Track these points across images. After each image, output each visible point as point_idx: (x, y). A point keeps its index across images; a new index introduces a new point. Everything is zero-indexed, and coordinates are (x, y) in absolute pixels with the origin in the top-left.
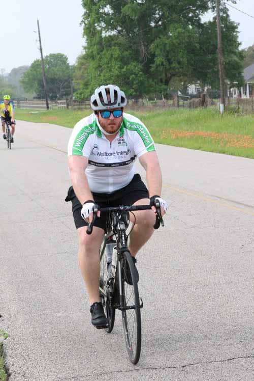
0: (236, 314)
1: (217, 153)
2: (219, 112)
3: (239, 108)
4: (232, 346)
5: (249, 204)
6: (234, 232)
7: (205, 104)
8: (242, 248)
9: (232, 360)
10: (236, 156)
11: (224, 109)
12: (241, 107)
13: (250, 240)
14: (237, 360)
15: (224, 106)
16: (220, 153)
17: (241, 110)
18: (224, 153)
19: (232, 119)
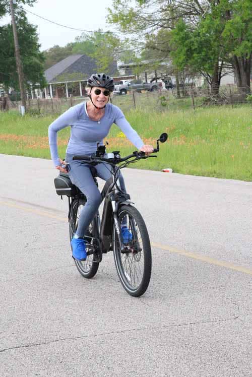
0: (13, 309)
1: (15, 155)
2: (21, 114)
3: (39, 110)
4: (4, 339)
5: (38, 204)
6: (21, 232)
7: (6, 107)
8: (26, 246)
9: (3, 352)
10: (33, 157)
11: (25, 111)
12: (42, 108)
13: (34, 238)
14: (7, 351)
15: (25, 108)
16: (18, 155)
17: (41, 111)
18: (22, 155)
19: (32, 121)
